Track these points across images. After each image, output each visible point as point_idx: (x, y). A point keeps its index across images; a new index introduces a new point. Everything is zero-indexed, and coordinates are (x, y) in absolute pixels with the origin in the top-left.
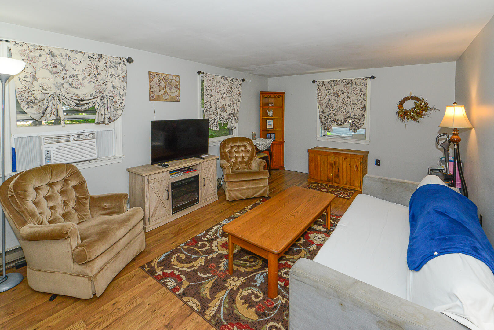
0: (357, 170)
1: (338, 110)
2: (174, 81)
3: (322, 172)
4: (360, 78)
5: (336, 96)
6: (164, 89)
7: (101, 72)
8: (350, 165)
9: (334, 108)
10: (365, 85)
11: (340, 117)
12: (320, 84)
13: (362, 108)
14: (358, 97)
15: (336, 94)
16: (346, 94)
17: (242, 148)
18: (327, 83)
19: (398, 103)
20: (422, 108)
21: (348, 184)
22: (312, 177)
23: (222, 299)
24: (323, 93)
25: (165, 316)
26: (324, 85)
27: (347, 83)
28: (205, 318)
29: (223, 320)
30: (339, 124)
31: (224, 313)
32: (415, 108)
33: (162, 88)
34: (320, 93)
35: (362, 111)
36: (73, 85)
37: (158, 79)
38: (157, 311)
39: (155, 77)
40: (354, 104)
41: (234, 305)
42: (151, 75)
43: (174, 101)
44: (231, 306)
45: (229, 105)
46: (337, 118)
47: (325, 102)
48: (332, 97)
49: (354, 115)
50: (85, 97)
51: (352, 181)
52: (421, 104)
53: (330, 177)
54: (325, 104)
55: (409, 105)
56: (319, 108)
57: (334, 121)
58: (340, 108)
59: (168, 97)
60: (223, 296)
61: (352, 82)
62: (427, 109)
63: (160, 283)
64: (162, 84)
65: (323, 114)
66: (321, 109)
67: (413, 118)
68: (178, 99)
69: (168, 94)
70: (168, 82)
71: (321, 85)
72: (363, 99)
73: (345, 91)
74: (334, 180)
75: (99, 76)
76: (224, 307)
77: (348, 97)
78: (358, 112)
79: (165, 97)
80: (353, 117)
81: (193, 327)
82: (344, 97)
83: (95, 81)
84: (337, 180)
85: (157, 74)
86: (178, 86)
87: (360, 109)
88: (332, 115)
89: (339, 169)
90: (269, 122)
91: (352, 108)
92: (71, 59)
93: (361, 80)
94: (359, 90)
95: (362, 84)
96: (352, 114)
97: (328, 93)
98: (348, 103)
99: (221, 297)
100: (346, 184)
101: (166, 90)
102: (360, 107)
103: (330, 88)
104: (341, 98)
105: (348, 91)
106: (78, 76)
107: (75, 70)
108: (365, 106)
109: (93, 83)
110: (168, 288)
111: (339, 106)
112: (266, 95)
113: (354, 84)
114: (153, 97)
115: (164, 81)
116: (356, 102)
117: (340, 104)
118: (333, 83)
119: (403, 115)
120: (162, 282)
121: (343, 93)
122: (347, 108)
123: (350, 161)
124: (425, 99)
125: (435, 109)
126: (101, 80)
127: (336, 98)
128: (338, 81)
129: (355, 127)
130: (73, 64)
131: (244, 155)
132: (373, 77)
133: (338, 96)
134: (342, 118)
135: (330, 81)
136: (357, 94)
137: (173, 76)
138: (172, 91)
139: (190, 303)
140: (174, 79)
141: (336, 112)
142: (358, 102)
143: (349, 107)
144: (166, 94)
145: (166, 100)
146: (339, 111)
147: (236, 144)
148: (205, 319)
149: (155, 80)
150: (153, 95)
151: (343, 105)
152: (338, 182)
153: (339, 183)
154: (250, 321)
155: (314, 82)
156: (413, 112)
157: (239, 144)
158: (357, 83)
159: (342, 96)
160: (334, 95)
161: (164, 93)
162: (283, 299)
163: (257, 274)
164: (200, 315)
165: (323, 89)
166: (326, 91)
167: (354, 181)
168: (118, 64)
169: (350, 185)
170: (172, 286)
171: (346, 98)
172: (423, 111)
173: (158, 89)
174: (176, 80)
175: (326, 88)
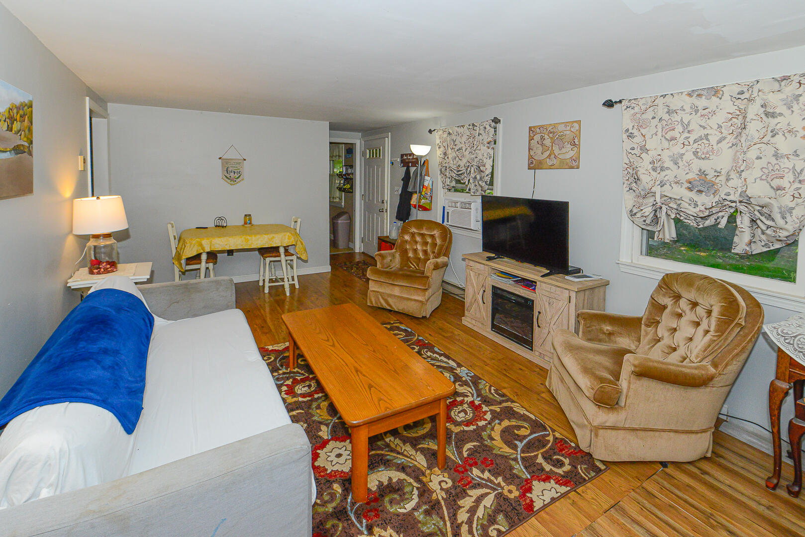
2: (568, 132)
6: (550, 149)
33: (547, 148)
36: (459, 157)
37: (541, 134)
39: (537, 133)
42: (532, 131)
43: (567, 167)
59: (555, 161)
64: (548, 142)
68: (575, 164)
69: (555, 157)
70: (557, 136)
79: (549, 162)
85: (540, 127)
86: (576, 141)
101: (552, 151)
114: (532, 163)
115: (551, 135)
130: (460, 138)
137: (566, 124)
138: (564, 150)
140: (568, 128)
144: (553, 156)
145: (551, 167)
149: (537, 138)
150: (533, 160)
161: (550, 155)
173: (540, 149)
174: (572, 129)
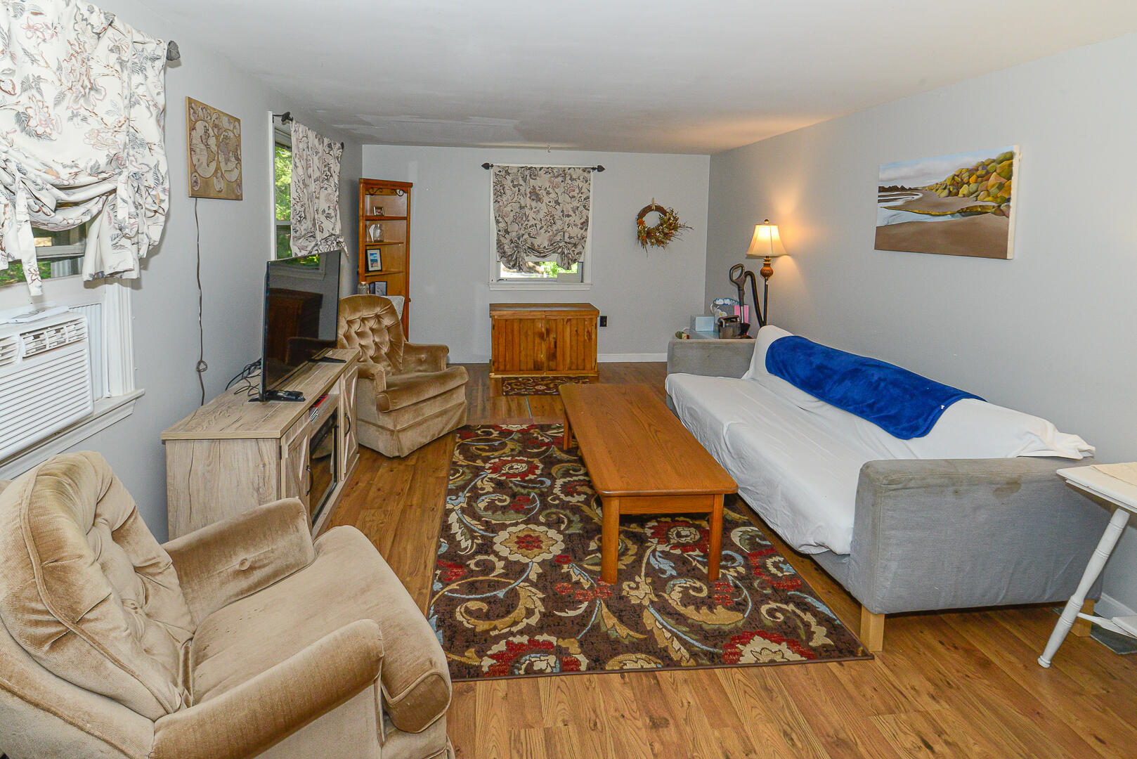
0: (589, 340)
1: (538, 227)
2: (232, 135)
3: (523, 353)
4: (580, 168)
5: (533, 200)
6: (216, 158)
7: (100, 82)
8: (576, 331)
9: (530, 224)
10: (586, 182)
11: (542, 241)
12: (500, 172)
13: (582, 224)
14: (575, 204)
15: (535, 196)
16: (553, 195)
17: (372, 323)
18: (515, 171)
19: (635, 216)
20: (671, 224)
21: (573, 367)
22: (502, 368)
23: (662, 624)
24: (507, 191)
25: (627, 715)
26: (509, 174)
27: (556, 174)
28: (684, 667)
29: (711, 650)
30: (542, 255)
31: (696, 640)
32: (662, 225)
33: (212, 156)
34: (499, 193)
35: (582, 229)
36: (32, 123)
37: (205, 124)
38: (598, 721)
39: (199, 118)
40: (568, 216)
41: (689, 621)
42: (192, 108)
43: (233, 196)
44: (688, 625)
45: (324, 211)
46: (537, 242)
47: (512, 211)
48: (527, 201)
49: (570, 238)
50: (76, 174)
51: (580, 361)
52: (670, 219)
53: (539, 360)
54: (512, 214)
55: (652, 220)
56: (498, 222)
57: (532, 248)
58: (543, 224)
59: (222, 184)
60: (657, 619)
61: (565, 175)
62: (677, 228)
63: (520, 676)
64: (212, 142)
65: (507, 236)
66: (502, 225)
67: (659, 242)
68: (239, 193)
69: (222, 175)
70: (222, 136)
71: (503, 173)
72: (584, 207)
73: (551, 191)
74: (546, 365)
75: (98, 96)
76: (684, 633)
77: (557, 203)
78: (575, 231)
79: (217, 185)
80: (568, 240)
81: (691, 693)
82: (550, 202)
83: (87, 113)
84: (552, 364)
85: (203, 107)
86: (239, 153)
87: (580, 226)
88: (526, 236)
89: (556, 343)
90: (372, 254)
91: (566, 224)
92: (22, 10)
93: (581, 171)
94: (577, 191)
95: (581, 179)
96: (567, 235)
97: (519, 191)
98: (558, 214)
99: (657, 623)
100: (570, 369)
101: (218, 162)
102: (579, 222)
103: (521, 182)
104: (544, 203)
105: (557, 190)
106: (42, 85)
107: (34, 61)
108: (587, 221)
109: (80, 122)
110: (552, 672)
111: (541, 220)
112: (372, 188)
113: (568, 178)
114: (196, 182)
115: (215, 131)
116: (571, 213)
117: (541, 215)
118: (527, 173)
119: (646, 236)
120: (522, 672)
121: (548, 193)
122: (554, 223)
123: (577, 324)
124: (675, 212)
125: (687, 227)
126: (107, 113)
127: (534, 204)
128: (538, 170)
129: (567, 261)
130: (30, 34)
131: (377, 340)
132: (600, 169)
133: (539, 199)
134: (546, 244)
135: (522, 167)
136: (574, 197)
137: (229, 118)
138: (229, 165)
139: (629, 666)
140: (232, 127)
141: (533, 231)
142: (575, 213)
143: (559, 223)
144: (220, 173)
145: (220, 195)
146: (540, 229)
147: (357, 315)
148: (688, 669)
149: (200, 128)
150: (197, 175)
151: (548, 218)
152: (554, 368)
153: (556, 370)
154: (740, 624)
155: (486, 166)
156: (659, 232)
157: (366, 314)
158: (574, 177)
159: (546, 199)
160: (530, 198)
161: (217, 170)
162: (729, 571)
163: (649, 559)
164: (674, 668)
165: (508, 182)
166: (513, 188)
167: (584, 360)
168: (151, 59)
169: (578, 369)
170: (553, 665)
171: (553, 204)
172: (672, 229)
173: (204, 156)
174: (235, 132)
175: (512, 182)
